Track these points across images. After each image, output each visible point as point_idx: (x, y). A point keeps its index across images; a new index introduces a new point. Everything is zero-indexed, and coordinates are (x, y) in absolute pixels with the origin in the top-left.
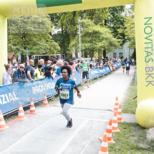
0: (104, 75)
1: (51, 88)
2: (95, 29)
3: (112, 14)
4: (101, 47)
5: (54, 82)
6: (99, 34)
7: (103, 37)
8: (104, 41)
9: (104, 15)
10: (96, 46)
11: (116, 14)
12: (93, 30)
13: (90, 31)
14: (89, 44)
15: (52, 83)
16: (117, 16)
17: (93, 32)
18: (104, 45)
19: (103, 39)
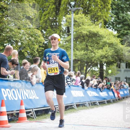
0: (105, 101)
1: (30, 98)
2: (92, 30)
3: (116, 14)
4: (101, 56)
5: (34, 91)
6: (99, 36)
7: (104, 42)
8: (107, 48)
9: (105, 14)
10: (94, 55)
11: (121, 14)
12: (88, 30)
13: (85, 32)
14: (83, 52)
15: (32, 91)
16: (123, 17)
17: (88, 33)
18: (106, 54)
19: (105, 44)
